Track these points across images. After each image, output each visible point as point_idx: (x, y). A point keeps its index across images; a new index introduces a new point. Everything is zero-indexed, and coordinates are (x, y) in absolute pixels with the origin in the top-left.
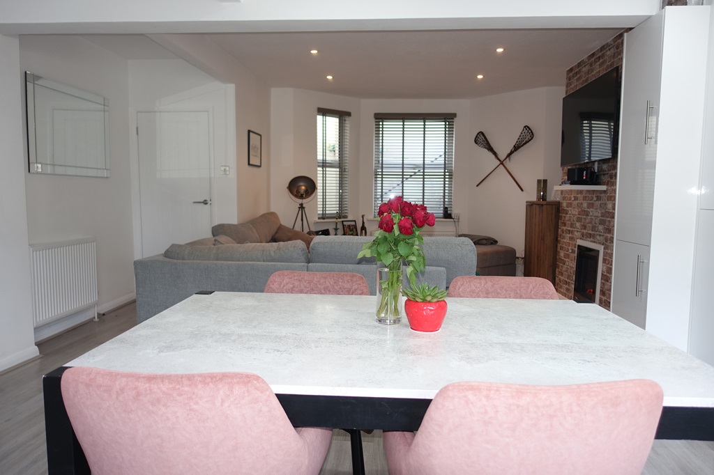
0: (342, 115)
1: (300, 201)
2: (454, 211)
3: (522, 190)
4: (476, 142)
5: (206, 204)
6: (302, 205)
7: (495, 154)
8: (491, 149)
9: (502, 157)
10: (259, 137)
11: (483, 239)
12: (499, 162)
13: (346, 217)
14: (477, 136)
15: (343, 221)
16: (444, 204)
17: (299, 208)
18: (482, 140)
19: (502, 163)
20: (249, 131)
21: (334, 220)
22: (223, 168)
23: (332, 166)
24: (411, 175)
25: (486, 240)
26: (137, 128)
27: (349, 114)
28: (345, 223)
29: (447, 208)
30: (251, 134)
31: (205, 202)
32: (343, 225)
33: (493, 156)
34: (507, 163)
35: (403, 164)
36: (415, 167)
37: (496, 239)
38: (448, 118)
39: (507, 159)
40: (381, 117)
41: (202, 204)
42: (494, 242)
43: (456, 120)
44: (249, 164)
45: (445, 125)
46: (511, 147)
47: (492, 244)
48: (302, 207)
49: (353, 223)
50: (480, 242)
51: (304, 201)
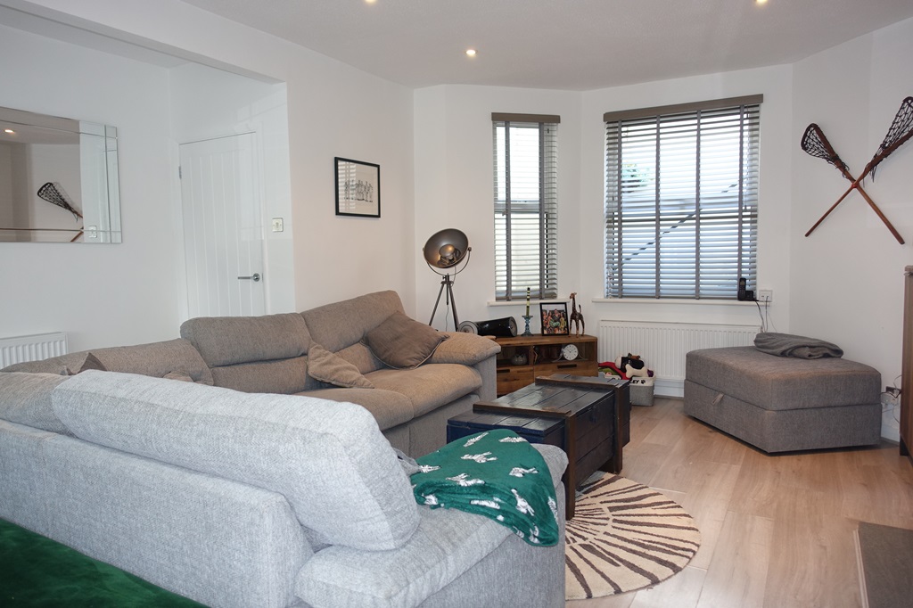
0: (545, 122)
1: (445, 272)
2: (761, 287)
3: (902, 242)
4: (804, 147)
5: (257, 279)
6: (447, 277)
7: (842, 166)
8: (834, 158)
9: (856, 172)
10: (376, 168)
11: (804, 346)
12: (849, 184)
13: (553, 296)
14: (805, 135)
15: (541, 304)
16: (740, 272)
17: (443, 283)
18: (817, 141)
19: (856, 185)
20: (337, 160)
21: (525, 302)
22: (274, 222)
23: (524, 209)
24: (682, 220)
25: (811, 347)
26: (180, 168)
27: (556, 119)
28: (544, 307)
29: (744, 280)
30: (340, 163)
31: (256, 278)
32: (541, 310)
33: (839, 172)
34: (869, 184)
35: (658, 201)
36: (683, 204)
37: (841, 348)
38: (747, 105)
39: (869, 176)
40: (617, 121)
41: (251, 281)
42: (834, 352)
43: (763, 108)
44: (338, 213)
45: (742, 119)
46: (875, 149)
47: (826, 356)
48: (447, 282)
49: (562, 307)
50: (796, 352)
51: (450, 271)
